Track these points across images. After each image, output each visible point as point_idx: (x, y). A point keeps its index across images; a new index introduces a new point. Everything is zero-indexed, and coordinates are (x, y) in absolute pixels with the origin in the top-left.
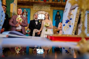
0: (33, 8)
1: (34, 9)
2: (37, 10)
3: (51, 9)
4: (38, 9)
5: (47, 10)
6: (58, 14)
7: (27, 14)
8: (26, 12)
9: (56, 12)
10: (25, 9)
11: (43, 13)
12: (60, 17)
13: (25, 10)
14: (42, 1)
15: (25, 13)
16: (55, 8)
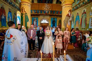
1: (40, 18)
3: (50, 17)
4: (43, 17)
5: (47, 18)
9: (52, 19)
13: (35, 18)
14: (45, 14)
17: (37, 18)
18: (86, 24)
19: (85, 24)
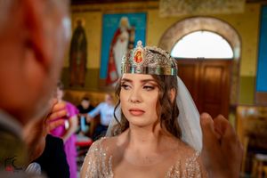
0: (157, 8)
1: (162, 13)
2: (176, 14)
4: (183, 8)
5: (226, 11)
7: (133, 38)
8: (129, 31)
10: (126, 15)
11: (206, 27)
13: (125, 19)
15: (125, 35)
17: (139, 21)
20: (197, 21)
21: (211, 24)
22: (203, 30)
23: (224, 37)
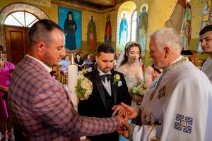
3: (52, 2)
5: (42, 4)
6: (70, 19)
9: (65, 13)
11: (28, 10)
12: (74, 26)
16: (62, 2)
18: (189, 38)
19: (186, 39)
20: (24, 5)
21: (32, 9)
22: (25, 11)
23: (38, 18)
